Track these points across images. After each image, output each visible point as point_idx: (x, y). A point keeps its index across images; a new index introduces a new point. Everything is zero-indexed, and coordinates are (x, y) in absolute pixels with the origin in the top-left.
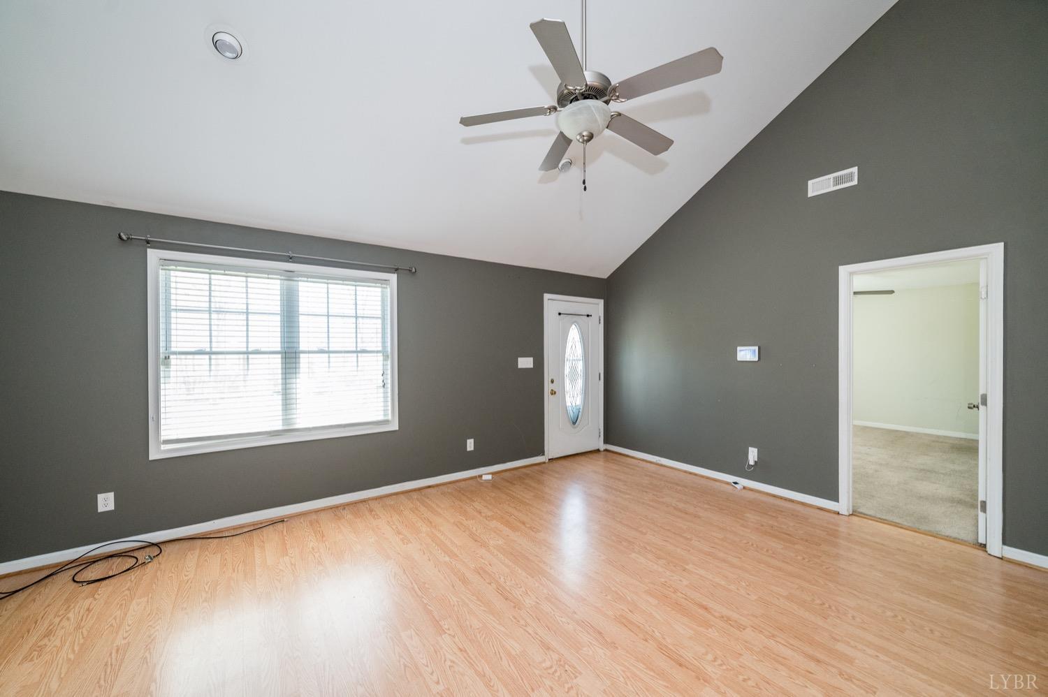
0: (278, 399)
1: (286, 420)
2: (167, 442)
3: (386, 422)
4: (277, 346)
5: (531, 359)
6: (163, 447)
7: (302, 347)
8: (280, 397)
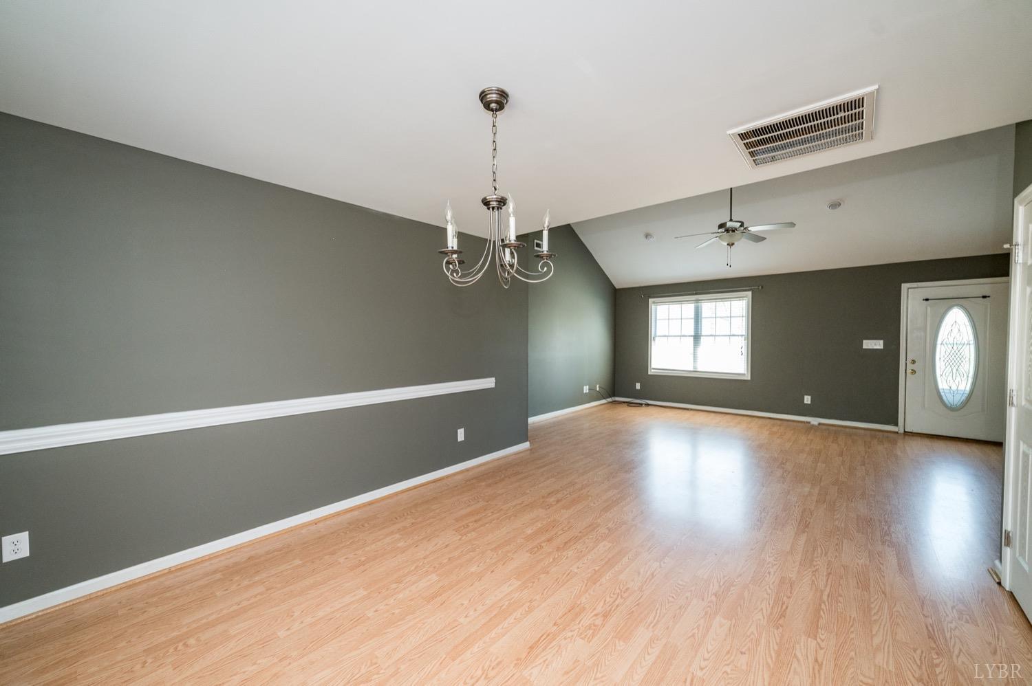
0: (692, 356)
1: (694, 367)
2: (654, 369)
3: (744, 375)
4: (693, 334)
5: (881, 342)
6: (653, 371)
7: (703, 334)
8: (692, 355)
